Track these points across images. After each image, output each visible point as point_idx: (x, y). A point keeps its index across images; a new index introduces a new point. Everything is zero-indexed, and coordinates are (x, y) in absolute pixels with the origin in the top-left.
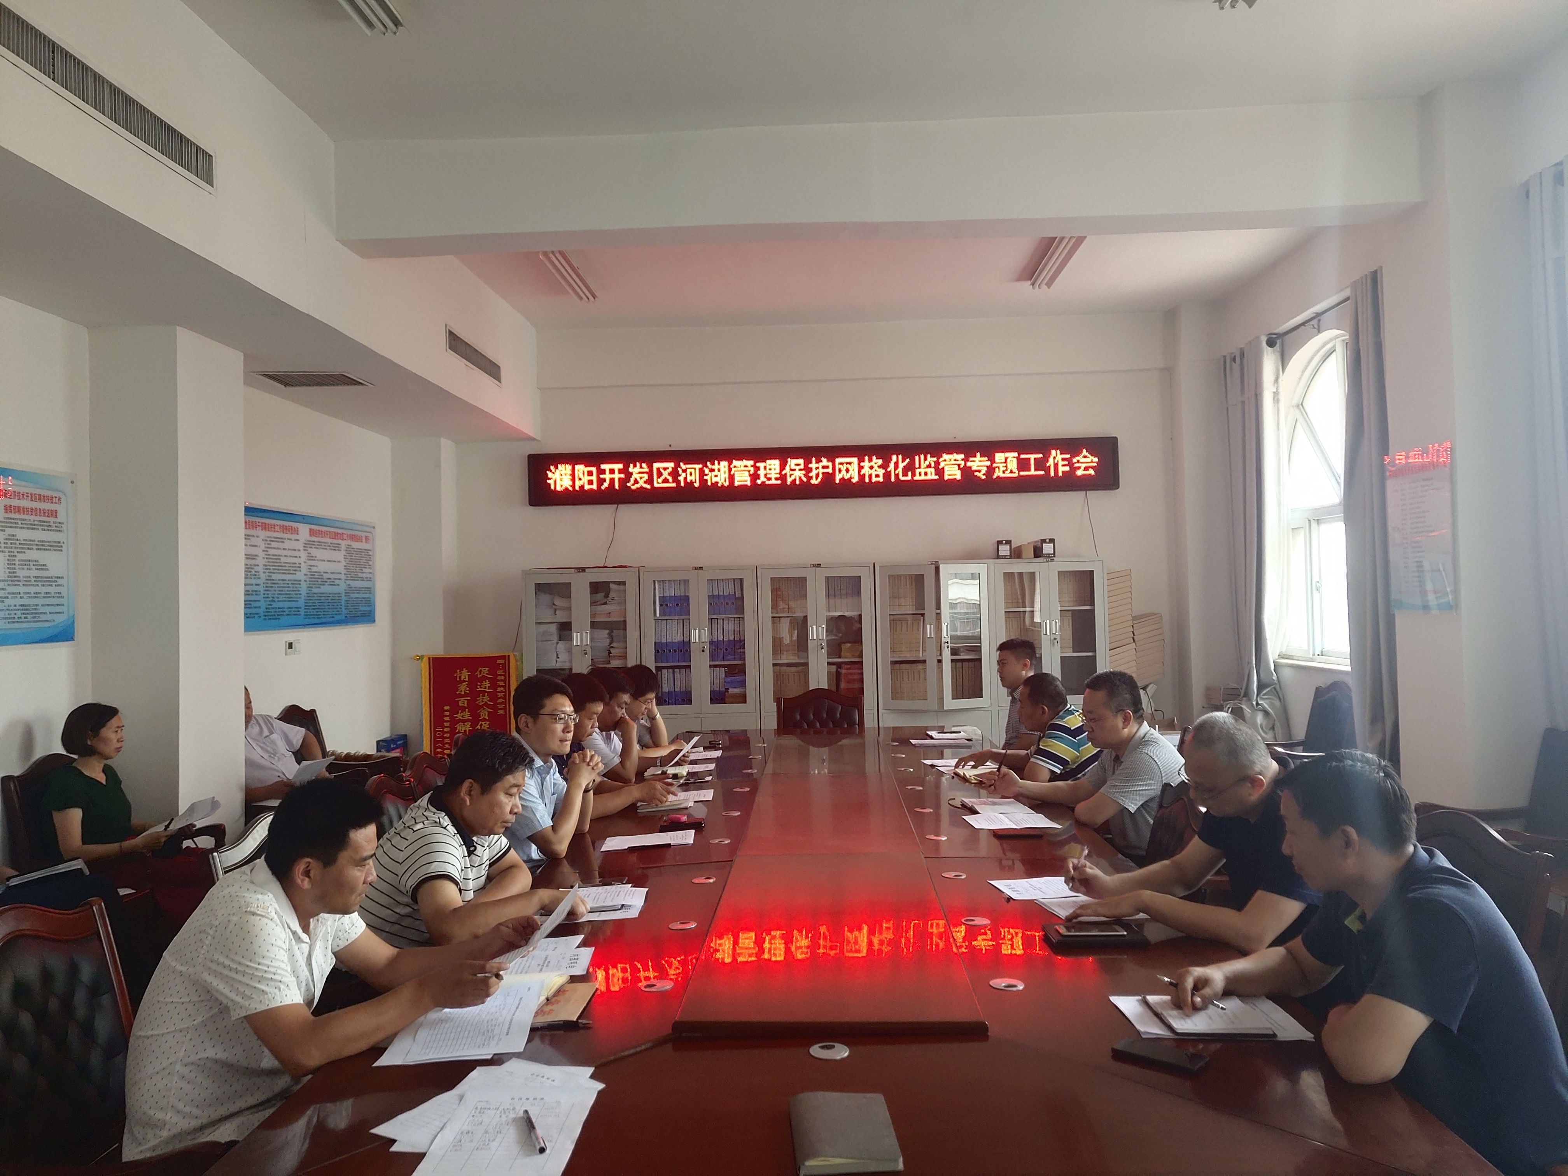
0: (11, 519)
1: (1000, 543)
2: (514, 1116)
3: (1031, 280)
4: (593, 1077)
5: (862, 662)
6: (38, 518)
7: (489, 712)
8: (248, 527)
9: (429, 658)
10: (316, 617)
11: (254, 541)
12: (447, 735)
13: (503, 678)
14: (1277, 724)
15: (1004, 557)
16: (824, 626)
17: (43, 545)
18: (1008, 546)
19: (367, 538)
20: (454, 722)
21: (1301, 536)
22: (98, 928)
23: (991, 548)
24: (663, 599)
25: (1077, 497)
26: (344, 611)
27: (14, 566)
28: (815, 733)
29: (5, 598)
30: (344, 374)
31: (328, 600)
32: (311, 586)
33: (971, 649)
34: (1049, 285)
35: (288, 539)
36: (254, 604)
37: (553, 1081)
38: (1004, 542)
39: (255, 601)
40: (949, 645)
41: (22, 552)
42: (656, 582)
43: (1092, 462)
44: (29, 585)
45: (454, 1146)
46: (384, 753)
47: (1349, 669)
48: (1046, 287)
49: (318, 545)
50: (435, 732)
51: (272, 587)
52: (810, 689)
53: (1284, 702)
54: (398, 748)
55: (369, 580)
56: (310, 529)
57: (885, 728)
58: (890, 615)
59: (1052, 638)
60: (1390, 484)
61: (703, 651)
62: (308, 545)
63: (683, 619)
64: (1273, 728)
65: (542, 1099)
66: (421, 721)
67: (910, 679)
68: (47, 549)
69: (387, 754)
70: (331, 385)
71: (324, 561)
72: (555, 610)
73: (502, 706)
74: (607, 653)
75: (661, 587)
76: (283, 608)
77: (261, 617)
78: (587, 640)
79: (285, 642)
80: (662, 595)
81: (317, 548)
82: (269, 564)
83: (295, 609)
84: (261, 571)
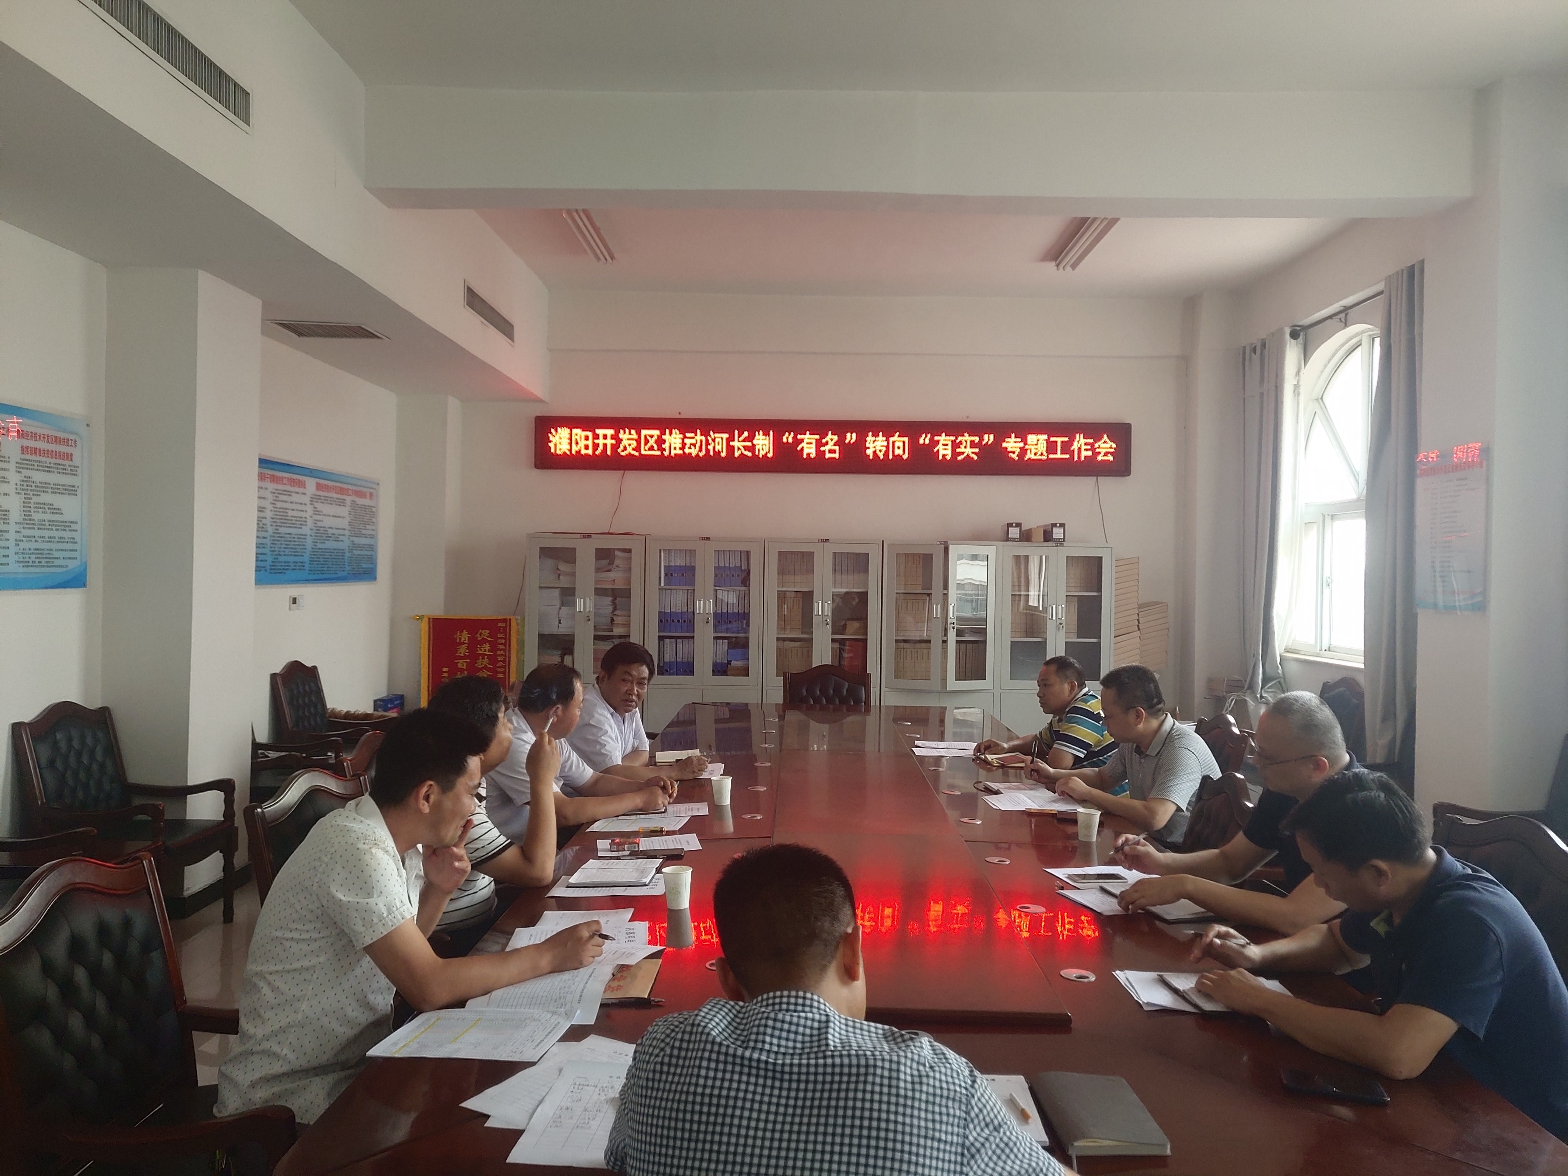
0: (27, 460)
1: (1010, 525)
3: (1056, 261)
5: (866, 639)
6: (53, 461)
8: (259, 478)
9: (429, 618)
10: (320, 572)
11: (265, 493)
13: (503, 641)
15: (1014, 540)
16: (830, 603)
17: (58, 489)
18: (1018, 529)
19: (371, 495)
21: (1314, 532)
22: (148, 881)
23: (999, 532)
24: (668, 569)
25: (1088, 482)
26: (348, 568)
27: (29, 509)
28: (820, 709)
29: (20, 541)
30: (363, 326)
31: (332, 555)
32: (316, 541)
33: (975, 631)
34: (1074, 267)
35: (296, 492)
36: (262, 557)
38: (1014, 525)
39: (262, 554)
40: (955, 626)
41: (38, 495)
42: (662, 551)
43: (1111, 447)
44: (44, 529)
45: (554, 1122)
46: (382, 712)
47: (1362, 666)
48: (1071, 269)
49: (324, 500)
51: (278, 541)
52: (813, 666)
54: (395, 708)
55: (372, 537)
56: (317, 483)
57: (886, 707)
58: (897, 593)
59: (1058, 623)
61: (707, 622)
62: (314, 499)
63: (688, 590)
66: (419, 681)
67: (914, 659)
68: (62, 493)
69: (384, 714)
70: (346, 336)
71: (329, 516)
72: (559, 575)
73: (502, 670)
74: (610, 620)
75: (667, 556)
76: (288, 562)
77: (268, 571)
78: (590, 607)
79: (290, 597)
80: (667, 565)
81: (323, 503)
82: (276, 517)
83: (300, 564)
84: (270, 524)
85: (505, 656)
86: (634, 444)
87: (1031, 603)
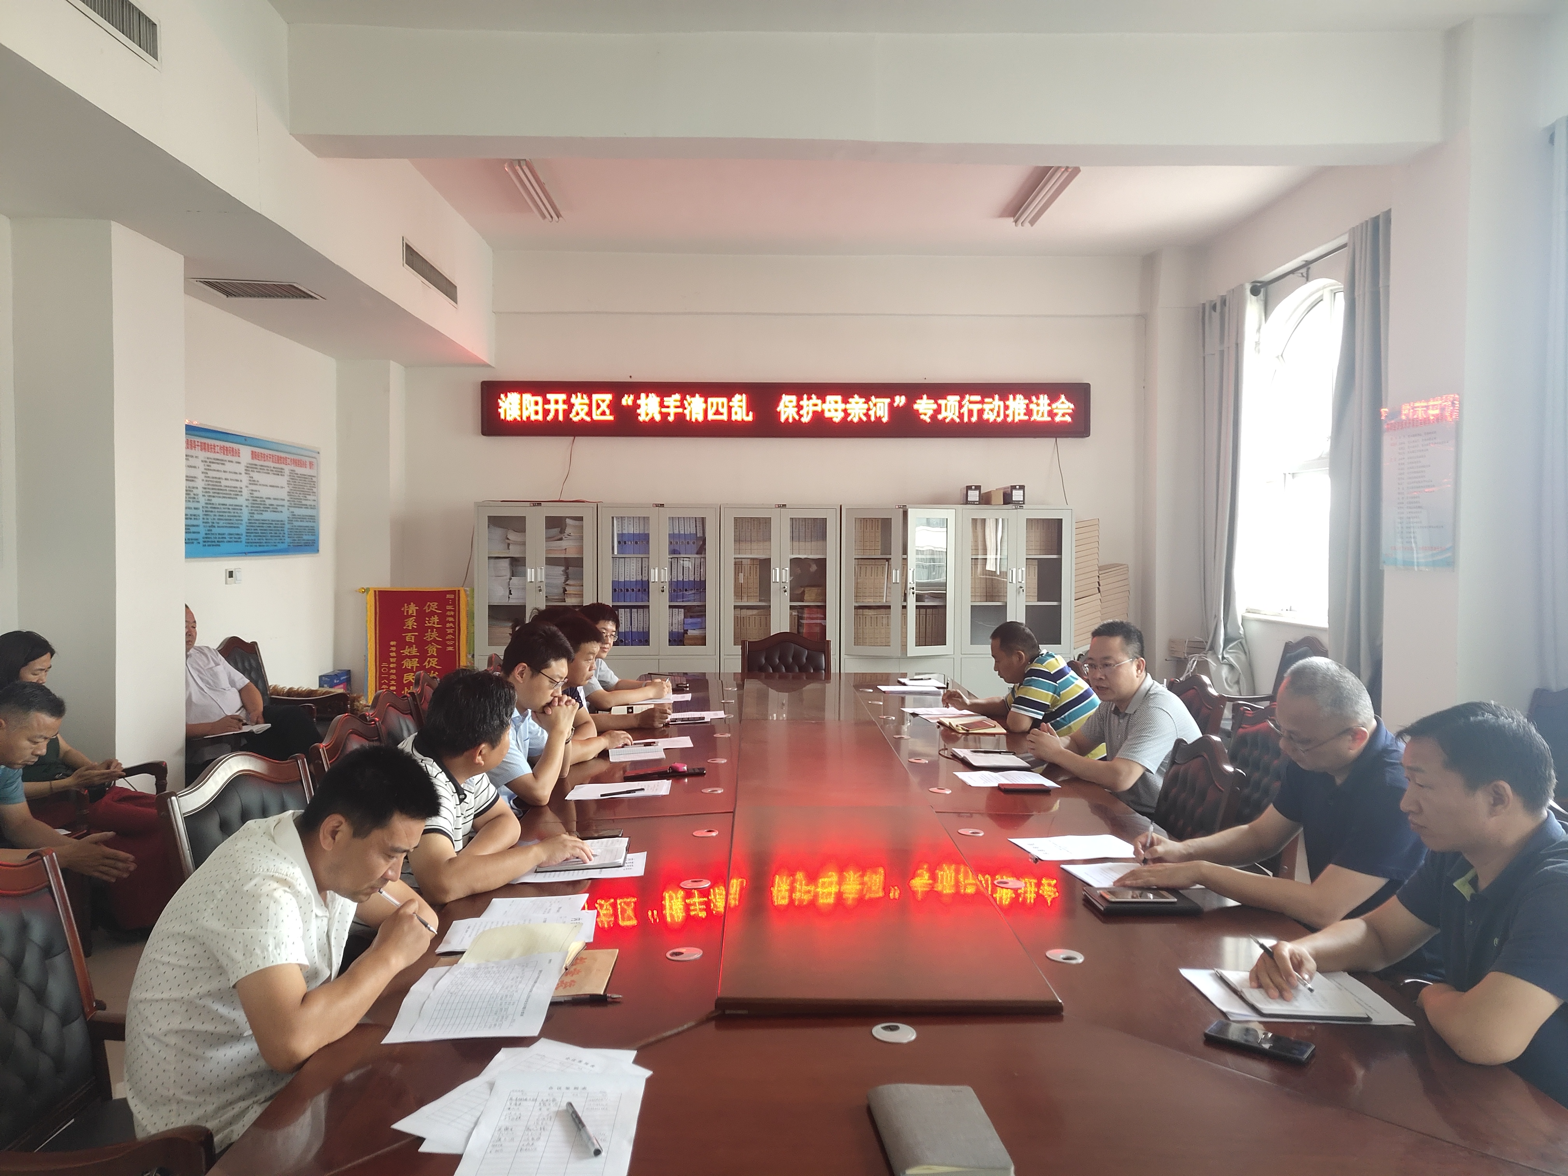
1: (969, 488)
2: (556, 1109)
3: (1015, 216)
4: (637, 1061)
5: (825, 606)
7: (437, 648)
8: (187, 447)
9: (375, 591)
10: (258, 544)
11: (192, 462)
12: (394, 671)
13: (452, 613)
14: (1243, 679)
15: (973, 503)
16: (787, 569)
18: (977, 492)
19: (311, 464)
20: (400, 658)
22: (49, 880)
23: (959, 495)
24: (621, 536)
25: (1046, 444)
26: (288, 540)
28: (780, 677)
30: (295, 285)
31: (270, 527)
32: (253, 511)
33: (935, 596)
34: (1032, 222)
35: (229, 461)
36: (193, 529)
37: (593, 1066)
38: (973, 487)
39: (194, 526)
40: (915, 590)
42: (615, 518)
43: (1069, 408)
45: (493, 1146)
46: (327, 689)
47: (1326, 625)
48: (1030, 225)
49: (260, 469)
50: (381, 668)
51: (212, 512)
52: (772, 634)
53: (1250, 655)
54: (341, 684)
55: (313, 507)
56: (252, 451)
57: (846, 674)
58: (855, 558)
59: (1018, 587)
61: (663, 591)
62: (249, 468)
63: (642, 558)
64: (1238, 682)
65: (584, 1088)
66: (366, 656)
67: (873, 625)
69: (331, 690)
70: (278, 296)
71: (267, 486)
72: (509, 544)
73: (451, 643)
74: (562, 590)
75: (620, 523)
76: (224, 534)
77: (202, 543)
78: (541, 577)
79: (226, 570)
80: (620, 532)
81: (259, 472)
82: (209, 487)
83: (236, 536)
84: (201, 494)
85: (455, 628)
86: (586, 409)
87: (988, 568)
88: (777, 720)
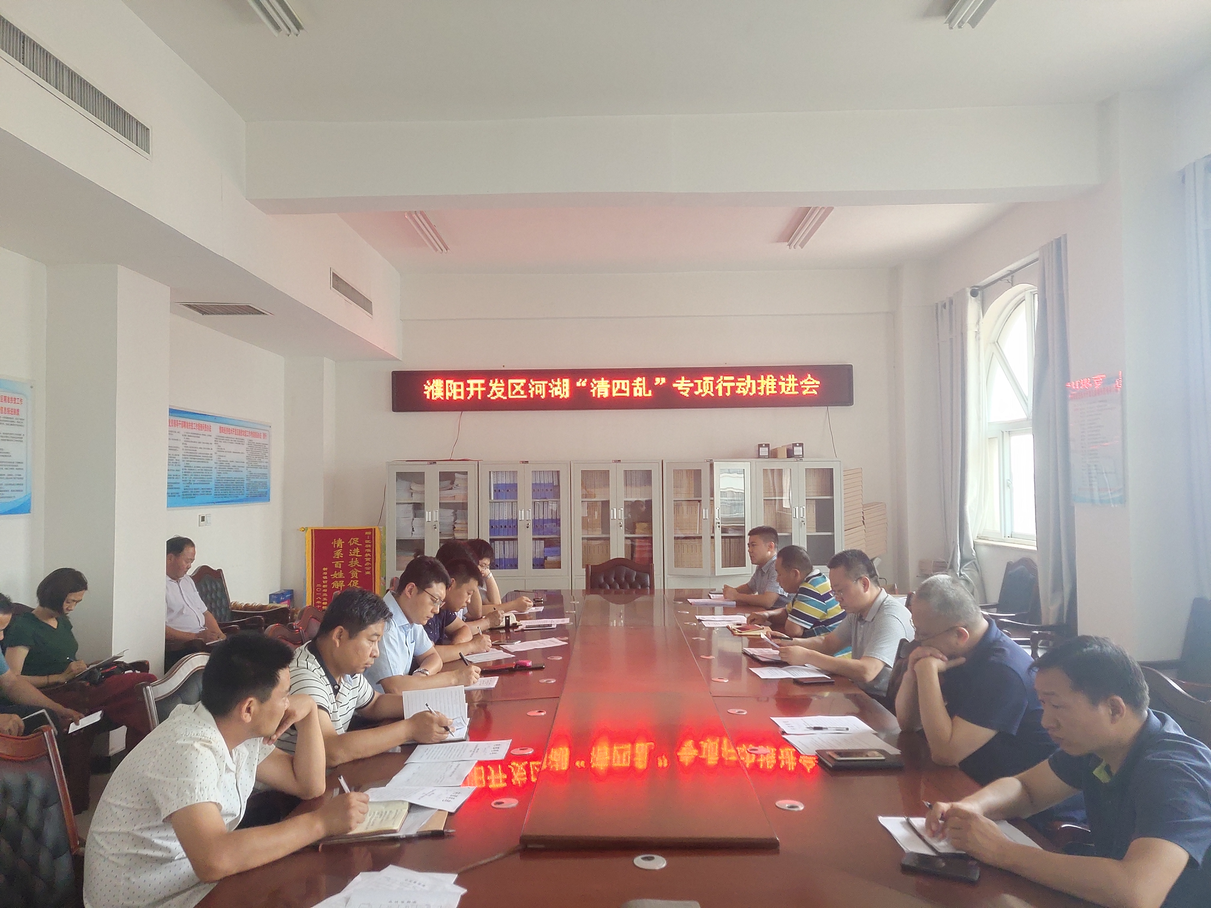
1: (760, 446)
3: (788, 241)
5: (652, 538)
6: (3, 415)
7: (358, 572)
8: (171, 425)
9: (312, 530)
10: (224, 496)
11: (175, 436)
12: (325, 590)
13: (370, 546)
15: (764, 457)
16: (622, 509)
17: (6, 437)
18: (767, 449)
19: (265, 435)
20: (331, 580)
21: (996, 445)
22: (48, 750)
23: (753, 451)
24: (496, 486)
25: (820, 411)
26: (246, 492)
28: (616, 593)
30: (250, 305)
31: (233, 483)
32: (220, 472)
33: (736, 529)
34: (802, 246)
35: (203, 435)
36: (175, 486)
37: (424, 886)
38: (764, 445)
39: (176, 483)
40: (720, 525)
42: (492, 473)
46: (275, 604)
47: (1035, 548)
48: (800, 248)
49: (226, 440)
50: (316, 588)
51: (189, 472)
52: (611, 559)
53: (981, 573)
54: (286, 600)
55: (266, 467)
56: (220, 427)
57: (669, 590)
58: (674, 501)
59: (801, 521)
60: (1072, 405)
61: (528, 527)
62: (218, 439)
63: (512, 502)
66: (305, 579)
67: (689, 552)
68: (10, 440)
69: (278, 605)
70: (239, 313)
71: (231, 452)
72: (412, 493)
73: (368, 569)
74: (452, 527)
75: (496, 476)
76: (198, 489)
77: (180, 496)
78: (436, 518)
79: (200, 516)
80: (496, 483)
81: (225, 442)
82: (187, 454)
83: (207, 490)
84: (181, 459)
85: (371, 557)
87: (783, 506)
88: (616, 626)
